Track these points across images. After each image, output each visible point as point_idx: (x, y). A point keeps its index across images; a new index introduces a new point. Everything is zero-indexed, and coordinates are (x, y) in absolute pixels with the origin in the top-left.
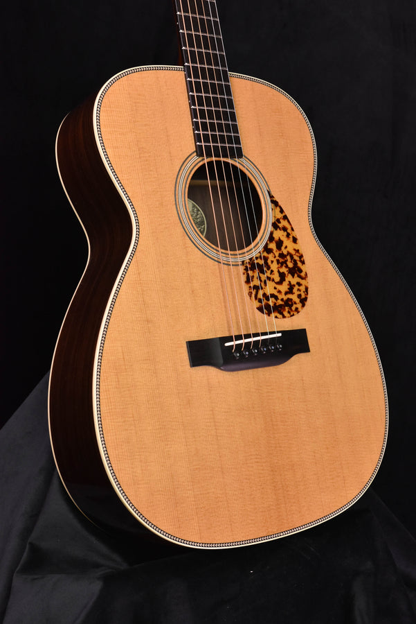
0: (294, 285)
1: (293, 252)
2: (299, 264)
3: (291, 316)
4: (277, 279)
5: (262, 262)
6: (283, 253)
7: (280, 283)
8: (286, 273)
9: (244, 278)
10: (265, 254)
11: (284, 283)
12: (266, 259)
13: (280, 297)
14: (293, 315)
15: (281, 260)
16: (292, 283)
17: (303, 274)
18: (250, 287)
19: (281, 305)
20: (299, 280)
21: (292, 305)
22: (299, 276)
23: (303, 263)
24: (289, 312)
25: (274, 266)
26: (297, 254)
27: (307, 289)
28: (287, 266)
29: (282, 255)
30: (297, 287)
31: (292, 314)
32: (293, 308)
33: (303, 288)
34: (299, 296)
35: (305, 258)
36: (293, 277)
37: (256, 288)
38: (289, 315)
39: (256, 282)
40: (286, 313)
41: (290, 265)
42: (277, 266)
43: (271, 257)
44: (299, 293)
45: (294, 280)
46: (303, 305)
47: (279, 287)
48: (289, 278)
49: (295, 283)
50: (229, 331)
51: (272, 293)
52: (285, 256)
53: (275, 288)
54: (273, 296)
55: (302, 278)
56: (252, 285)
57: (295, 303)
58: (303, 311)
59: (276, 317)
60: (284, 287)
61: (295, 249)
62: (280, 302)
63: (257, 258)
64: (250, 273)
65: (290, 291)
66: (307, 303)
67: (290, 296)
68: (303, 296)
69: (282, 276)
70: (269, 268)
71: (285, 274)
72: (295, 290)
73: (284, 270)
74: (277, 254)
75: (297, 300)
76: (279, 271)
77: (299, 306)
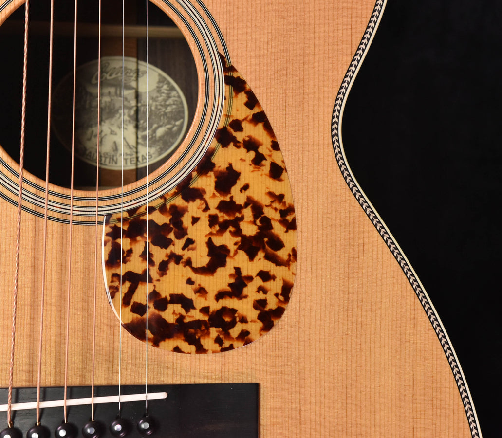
0: (250, 279)
1: (265, 200)
2: (278, 229)
3: (224, 350)
4: (201, 257)
5: (161, 219)
6: (232, 201)
7: (209, 270)
8: (232, 248)
9: (103, 254)
10: (179, 201)
11: (220, 271)
12: (177, 213)
13: (200, 302)
14: (231, 347)
15: (223, 217)
16: (244, 273)
17: (283, 254)
18: (115, 276)
19: (197, 324)
20: (269, 266)
21: (233, 324)
22: (271, 258)
23: (291, 226)
24: (218, 341)
25: (200, 232)
26: (276, 205)
27: (287, 289)
28: (238, 232)
29: (228, 207)
30: (258, 282)
31: (227, 344)
32: (235, 332)
33: (275, 287)
34: (260, 304)
35: (298, 215)
36: (252, 257)
37: (135, 279)
38: (217, 347)
39: (136, 265)
40: (208, 343)
41: (249, 229)
42: (208, 230)
43: (194, 208)
44: (261, 296)
45: (251, 267)
46: (268, 326)
47: (202, 280)
48: (239, 260)
49: (253, 273)
50: (31, 372)
51: (178, 291)
52: (239, 208)
53: (190, 282)
54: (178, 299)
55: (278, 262)
56: (122, 270)
57: (244, 320)
58: (262, 342)
59: (177, 350)
60: (222, 279)
61: (271, 194)
62: (196, 315)
63: (151, 210)
64: (124, 243)
65: (237, 287)
66: (279, 323)
67: (230, 303)
68: (272, 304)
69: (218, 256)
70: (181, 232)
71: (228, 251)
72: (250, 290)
73: (227, 240)
74: (214, 203)
75: (252, 314)
76: (210, 244)
77: (254, 327)
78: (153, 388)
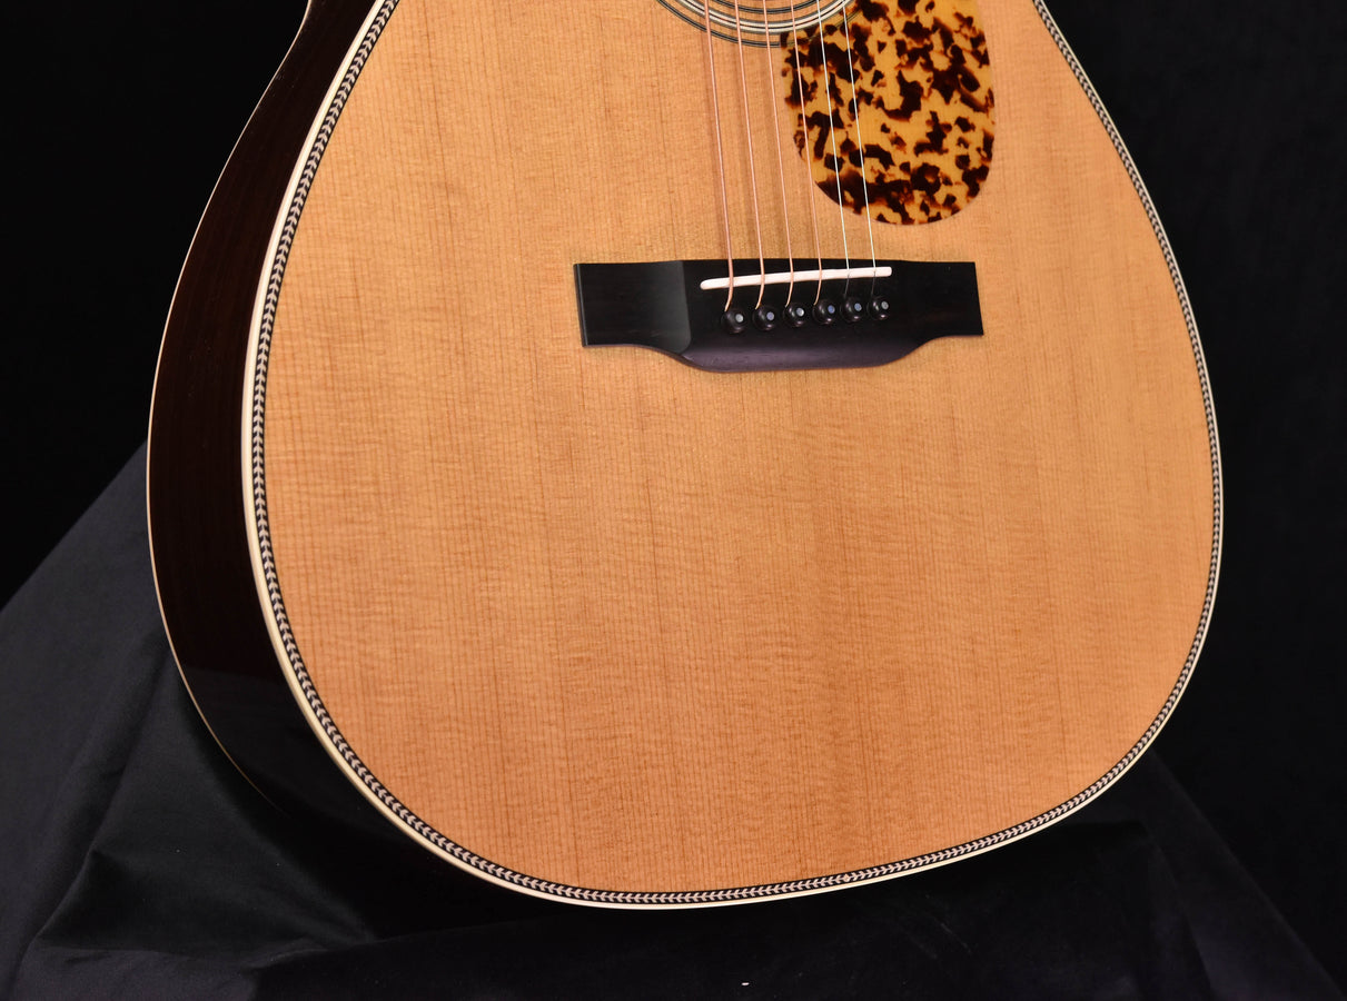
0: (949, 127)
1: (953, 24)
2: (971, 63)
3: (931, 220)
4: (894, 100)
5: (846, 44)
6: (918, 24)
7: (903, 114)
8: (926, 86)
9: (783, 87)
10: (860, 20)
11: (915, 114)
12: (860, 35)
13: (898, 157)
14: (938, 217)
15: (911, 44)
16: (942, 120)
17: (979, 96)
18: (800, 116)
19: (898, 184)
20: (966, 112)
21: (936, 187)
22: (968, 101)
23: (983, 60)
24: (924, 208)
25: (887, 62)
26: (965, 31)
27: (988, 141)
28: (928, 66)
29: (914, 29)
30: (956, 132)
31: (933, 212)
32: (940, 196)
33: (975, 139)
34: (962, 161)
35: (991, 45)
36: (947, 99)
37: (818, 120)
38: (921, 216)
39: (824, 104)
40: (913, 210)
41: (941, 62)
42: (896, 61)
43: (877, 30)
44: (962, 151)
45: (950, 111)
46: (973, 192)
47: (898, 127)
48: (933, 102)
49: (952, 121)
50: (722, 245)
51: (873, 142)
52: (926, 33)
53: (885, 129)
54: (874, 151)
55: (976, 107)
56: (807, 110)
57: (948, 182)
58: (970, 210)
59: (881, 218)
60: (915, 130)
61: (958, 16)
62: (896, 174)
63: (830, 30)
64: (806, 73)
65: (935, 141)
66: (987, 186)
67: (932, 158)
68: (975, 163)
69: (911, 95)
70: (868, 63)
71: (922, 90)
72: (950, 141)
73: (917, 74)
74: (899, 24)
75: (955, 174)
76: (900, 78)
77: (960, 191)
78: (880, 263)
